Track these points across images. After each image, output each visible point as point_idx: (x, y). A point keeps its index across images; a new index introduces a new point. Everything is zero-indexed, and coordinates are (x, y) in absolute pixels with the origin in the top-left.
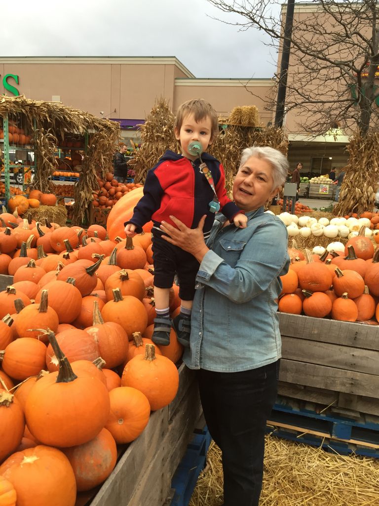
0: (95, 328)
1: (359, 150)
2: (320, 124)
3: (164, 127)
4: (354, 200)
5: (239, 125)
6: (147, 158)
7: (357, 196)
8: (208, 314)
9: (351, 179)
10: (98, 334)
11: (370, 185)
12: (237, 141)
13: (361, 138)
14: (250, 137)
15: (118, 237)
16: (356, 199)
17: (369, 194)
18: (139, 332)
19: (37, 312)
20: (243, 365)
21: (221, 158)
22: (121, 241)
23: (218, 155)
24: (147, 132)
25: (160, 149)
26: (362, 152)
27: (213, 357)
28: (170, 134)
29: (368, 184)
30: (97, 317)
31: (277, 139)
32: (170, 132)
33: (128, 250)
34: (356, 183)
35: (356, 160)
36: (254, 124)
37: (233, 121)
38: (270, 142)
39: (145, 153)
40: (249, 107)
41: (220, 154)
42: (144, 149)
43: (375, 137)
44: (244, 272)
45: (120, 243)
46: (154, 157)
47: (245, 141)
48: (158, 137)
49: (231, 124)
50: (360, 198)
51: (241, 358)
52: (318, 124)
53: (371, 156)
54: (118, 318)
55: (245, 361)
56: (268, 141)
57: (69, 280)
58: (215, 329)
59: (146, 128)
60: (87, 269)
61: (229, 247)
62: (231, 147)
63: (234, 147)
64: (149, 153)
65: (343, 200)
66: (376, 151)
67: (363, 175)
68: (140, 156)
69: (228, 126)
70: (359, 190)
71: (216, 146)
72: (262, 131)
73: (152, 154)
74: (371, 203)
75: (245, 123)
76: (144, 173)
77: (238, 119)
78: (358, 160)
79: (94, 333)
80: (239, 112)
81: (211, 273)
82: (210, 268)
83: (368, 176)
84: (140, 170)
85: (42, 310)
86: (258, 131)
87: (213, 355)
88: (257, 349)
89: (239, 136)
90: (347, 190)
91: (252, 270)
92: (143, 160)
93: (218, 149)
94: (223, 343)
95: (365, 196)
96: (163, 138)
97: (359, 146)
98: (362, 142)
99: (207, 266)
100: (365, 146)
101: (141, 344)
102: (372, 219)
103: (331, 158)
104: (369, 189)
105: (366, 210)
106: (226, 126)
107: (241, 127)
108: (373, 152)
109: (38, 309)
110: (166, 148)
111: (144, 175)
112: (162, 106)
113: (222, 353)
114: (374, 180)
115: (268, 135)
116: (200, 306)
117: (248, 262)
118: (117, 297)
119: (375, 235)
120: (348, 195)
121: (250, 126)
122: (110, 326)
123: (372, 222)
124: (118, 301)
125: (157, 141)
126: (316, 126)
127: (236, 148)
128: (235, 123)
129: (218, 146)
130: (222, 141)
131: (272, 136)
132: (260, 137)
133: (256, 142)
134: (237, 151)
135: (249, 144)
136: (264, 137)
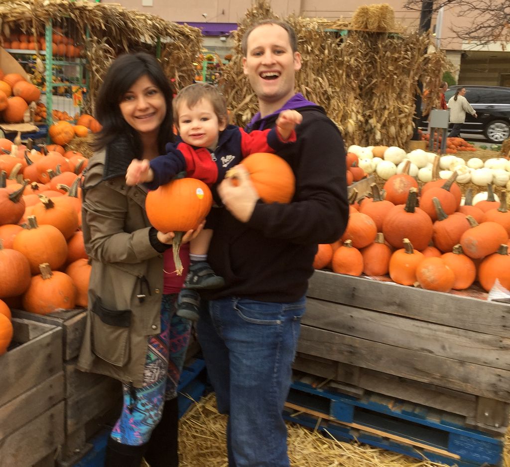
5: (365, 30)
6: (238, 75)
12: (361, 52)
14: (380, 46)
23: (333, 71)
36: (386, 29)
37: (357, 26)
38: (409, 53)
41: (336, 70)
49: (354, 28)
62: (353, 60)
63: (356, 60)
68: (229, 73)
69: (350, 32)
72: (398, 38)
75: (373, 27)
76: (234, 94)
77: (363, 23)
80: (364, 12)
84: (229, 90)
86: (393, 37)
89: (364, 44)
92: (233, 77)
93: (334, 63)
106: (346, 33)
107: (368, 33)
121: (379, 31)
127: (359, 62)
128: (359, 28)
129: (333, 58)
130: (340, 52)
131: (412, 45)
132: (395, 47)
133: (388, 54)
134: (360, 66)
135: (379, 56)
136: (400, 47)
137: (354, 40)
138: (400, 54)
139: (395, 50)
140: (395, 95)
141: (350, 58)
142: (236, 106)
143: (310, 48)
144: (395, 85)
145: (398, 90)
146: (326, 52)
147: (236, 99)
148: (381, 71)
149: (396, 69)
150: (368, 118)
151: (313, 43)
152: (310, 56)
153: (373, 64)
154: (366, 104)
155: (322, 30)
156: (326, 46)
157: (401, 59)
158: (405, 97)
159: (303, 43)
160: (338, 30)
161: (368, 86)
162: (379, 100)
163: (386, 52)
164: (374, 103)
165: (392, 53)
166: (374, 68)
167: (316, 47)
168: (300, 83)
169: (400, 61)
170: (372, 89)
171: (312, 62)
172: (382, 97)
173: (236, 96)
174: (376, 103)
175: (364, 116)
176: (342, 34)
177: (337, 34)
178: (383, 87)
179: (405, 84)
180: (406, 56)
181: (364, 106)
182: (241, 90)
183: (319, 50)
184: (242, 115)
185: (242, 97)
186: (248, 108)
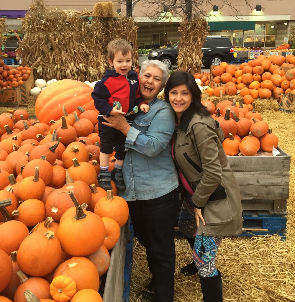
0: (70, 186)
1: (187, 30)
2: (159, 13)
3: (42, 20)
4: (187, 66)
5: (101, 16)
6: (31, 45)
7: (190, 63)
8: (135, 166)
9: (184, 51)
10: (73, 189)
11: (197, 54)
12: (101, 28)
13: (188, 22)
14: (110, 24)
15: (52, 120)
16: (189, 65)
17: (197, 61)
18: (95, 184)
19: (33, 182)
20: (161, 192)
21: (91, 42)
22: (55, 123)
23: (88, 40)
24: (29, 25)
25: (42, 38)
26: (189, 32)
27: (142, 191)
28: (48, 25)
29: (195, 54)
30: (69, 179)
31: (130, 25)
32: (48, 24)
33: (64, 129)
34: (188, 54)
35: (186, 38)
36: (112, 15)
38: (125, 28)
39: (28, 42)
40: (108, 3)
41: (89, 39)
42: (28, 38)
43: (197, 21)
44: (153, 139)
45: (55, 124)
46: (36, 44)
47: (107, 28)
48: (38, 28)
49: (95, 15)
50: (192, 64)
51: (159, 189)
52: (158, 13)
53: (195, 34)
54: (80, 177)
55: (162, 190)
56: (124, 27)
57: (42, 158)
58: (140, 174)
59: (27, 21)
60: (50, 148)
61: (141, 124)
62: (98, 33)
63: (99, 33)
64: (32, 42)
65: (181, 66)
66: (199, 30)
67: (192, 48)
68: (25, 44)
69: (93, 17)
70: (191, 58)
71: (86, 33)
72: (118, 20)
73: (35, 42)
74: (199, 67)
75: (105, 15)
76: (30, 57)
77: (100, 12)
78: (187, 37)
79: (70, 189)
80: (100, 6)
81: (134, 140)
82: (132, 138)
83: (195, 49)
84: (26, 55)
85: (36, 180)
86: (115, 20)
87: (142, 190)
88: (167, 182)
89: (102, 24)
90: (182, 59)
91: (158, 136)
92: (27, 47)
93: (87, 36)
94: (147, 182)
95: (194, 62)
96: (43, 29)
97: (187, 27)
98: (189, 25)
99: (130, 137)
100: (191, 27)
101: (97, 191)
102: (202, 79)
103: (165, 33)
104: (197, 58)
105: (196, 72)
106: (92, 18)
107: (103, 18)
108: (196, 31)
109: (33, 180)
110: (46, 37)
111: (29, 59)
112: (38, 4)
113: (147, 188)
114: (200, 51)
115: (123, 23)
116: (129, 162)
117: (155, 132)
118: (76, 164)
119: (205, 90)
120: (184, 62)
121: (109, 17)
122: (79, 183)
123: (202, 81)
124: (77, 166)
125: (38, 31)
126: (156, 14)
127: (101, 34)
128: (98, 15)
130: (90, 29)
131: (126, 23)
133: (115, 28)
134: (102, 36)
135: (110, 30)
137: (97, 22)
138: (121, 28)
139: (118, 26)
141: (96, 32)
142: (32, 64)
146: (83, 29)
148: (112, 38)
149: (120, 36)
151: (74, 25)
152: (74, 32)
153: (107, 35)
156: (82, 26)
157: (122, 31)
159: (69, 25)
160: (87, 16)
168: (70, 48)
171: (75, 35)
175: (107, 63)
176: (89, 19)
182: (34, 54)
183: (78, 28)
184: (37, 70)
185: (35, 58)
186: (40, 64)
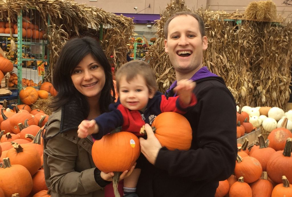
5: (255, 20)
14: (266, 32)
21: (234, 54)
36: (270, 20)
37: (248, 17)
39: (158, 49)
41: (233, 50)
42: (158, 44)
49: (246, 19)
56: (285, 36)
63: (248, 42)
69: (243, 21)
72: (279, 26)
75: (260, 18)
77: (253, 15)
80: (254, 7)
86: (275, 26)
89: (254, 31)
92: (156, 55)
106: (240, 22)
107: (256, 22)
121: (265, 21)
127: (250, 44)
128: (250, 18)
129: (231, 41)
130: (236, 37)
131: (289, 32)
132: (277, 33)
133: (272, 38)
134: (251, 47)
135: (264, 39)
136: (281, 33)
137: (247, 28)
138: (281, 38)
139: (276, 35)
140: (276, 69)
141: (244, 41)
142: (159, 76)
143: (213, 33)
144: (276, 61)
145: (279, 65)
146: (226, 36)
147: (158, 71)
148: (266, 51)
149: (278, 49)
150: (256, 86)
151: (216, 30)
152: (214, 39)
153: (260, 46)
154: (255, 76)
155: (223, 20)
156: (226, 32)
157: (281, 42)
158: (284, 70)
159: (208, 29)
160: (235, 20)
161: (257, 62)
162: (265, 72)
163: (270, 37)
164: (261, 74)
165: (274, 37)
166: (261, 49)
167: (218, 33)
168: (206, 59)
169: (280, 44)
170: (259, 64)
171: (215, 43)
172: (267, 70)
173: (158, 69)
174: (262, 74)
175: (253, 84)
176: (238, 23)
177: (234, 23)
178: (267, 62)
179: (284, 60)
180: (285, 40)
181: (253, 77)
182: (163, 64)
183: (220, 35)
184: (163, 83)
185: (163, 70)
186: (167, 77)
